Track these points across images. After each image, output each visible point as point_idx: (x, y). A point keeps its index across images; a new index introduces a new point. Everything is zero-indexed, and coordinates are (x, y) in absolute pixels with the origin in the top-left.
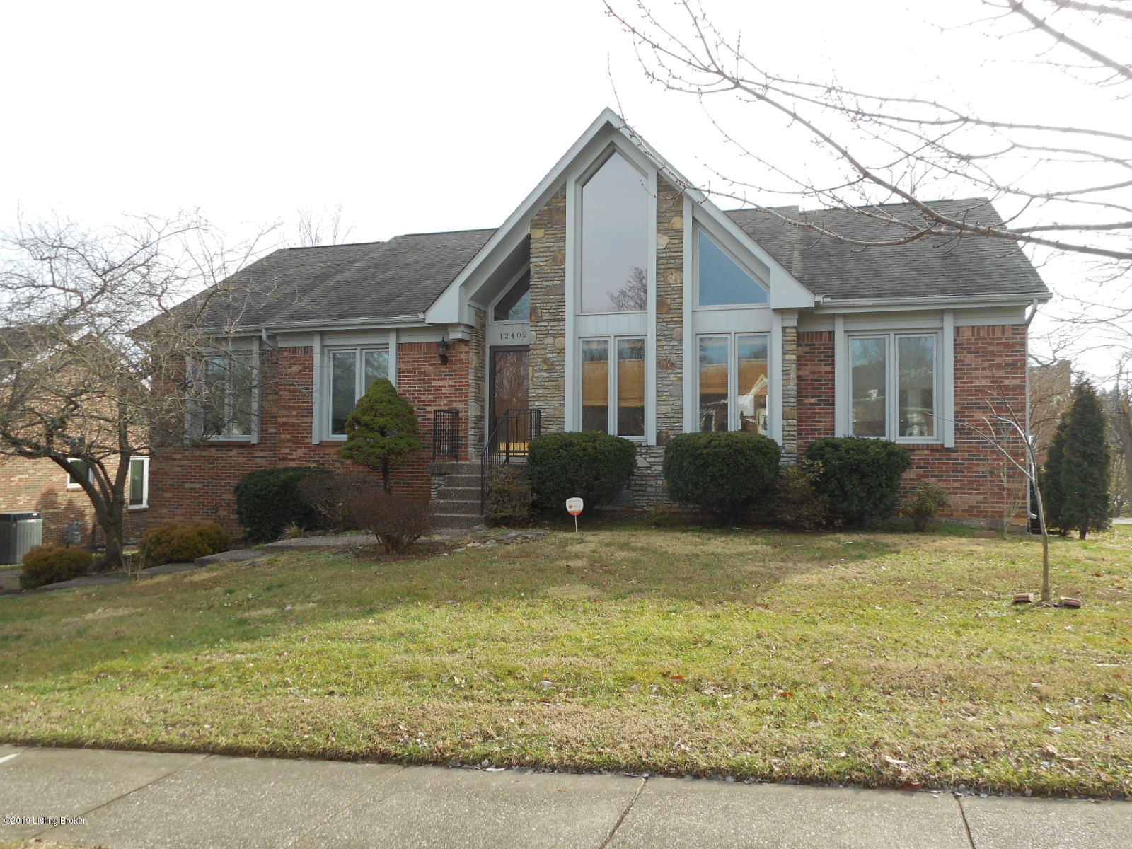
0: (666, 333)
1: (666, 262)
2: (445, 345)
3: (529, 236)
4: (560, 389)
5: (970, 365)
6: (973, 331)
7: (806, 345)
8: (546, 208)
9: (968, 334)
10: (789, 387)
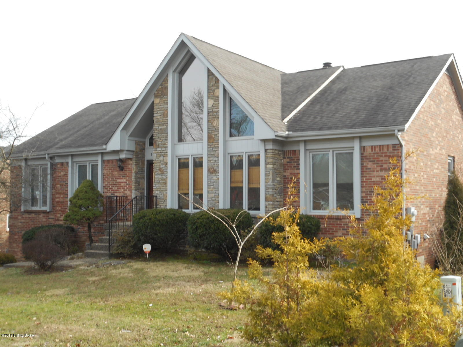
0: (212, 153)
1: (212, 114)
2: (121, 160)
3: (153, 102)
4: (165, 184)
5: (370, 169)
6: (372, 149)
7: (288, 158)
8: (160, 87)
9: (369, 150)
10: (269, 183)
